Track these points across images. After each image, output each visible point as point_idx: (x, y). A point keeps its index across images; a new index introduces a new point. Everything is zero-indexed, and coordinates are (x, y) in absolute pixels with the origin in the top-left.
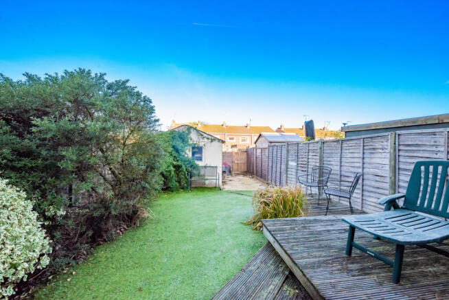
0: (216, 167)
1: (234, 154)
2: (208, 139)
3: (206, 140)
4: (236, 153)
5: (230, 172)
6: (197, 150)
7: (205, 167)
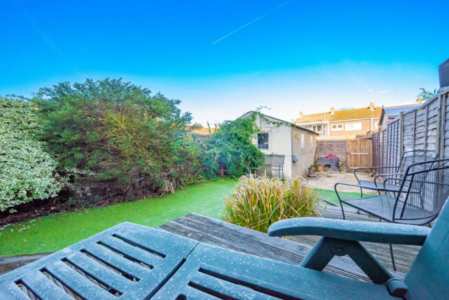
0: (284, 156)
1: (349, 143)
2: (274, 123)
3: (272, 125)
4: (353, 141)
5: (338, 166)
6: (263, 138)
7: (271, 156)
